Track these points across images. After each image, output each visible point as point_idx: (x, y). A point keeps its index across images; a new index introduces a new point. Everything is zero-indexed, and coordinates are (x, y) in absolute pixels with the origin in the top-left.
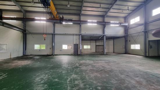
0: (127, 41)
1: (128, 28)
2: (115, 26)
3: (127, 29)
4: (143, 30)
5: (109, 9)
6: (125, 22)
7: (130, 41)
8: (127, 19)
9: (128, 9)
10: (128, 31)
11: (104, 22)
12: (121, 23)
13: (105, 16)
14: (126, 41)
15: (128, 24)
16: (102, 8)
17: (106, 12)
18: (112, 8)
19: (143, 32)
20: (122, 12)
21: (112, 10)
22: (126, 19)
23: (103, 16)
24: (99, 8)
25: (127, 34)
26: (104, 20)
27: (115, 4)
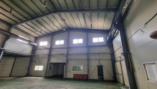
0: (32, 61)
3: (35, 50)
4: (48, 53)
5: (22, 22)
6: (35, 42)
9: (41, 32)
15: (38, 45)
20: (35, 32)
21: (24, 24)
25: (34, 54)
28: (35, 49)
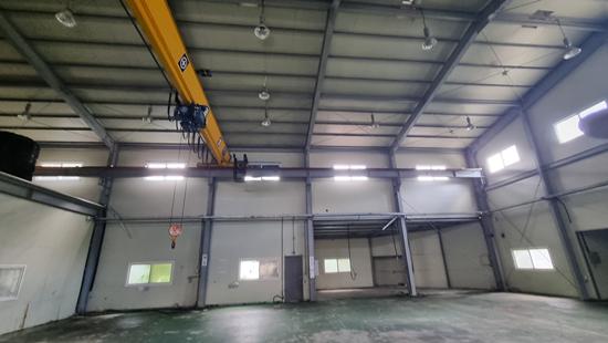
0: (492, 236)
1: (486, 185)
2: (434, 181)
3: (484, 192)
4: (542, 193)
5: (405, 126)
6: (469, 166)
7: (503, 236)
8: (475, 156)
9: (469, 125)
10: (485, 197)
11: (391, 169)
12: (454, 172)
13: (395, 149)
14: (489, 236)
15: (483, 172)
16: (381, 125)
17: (396, 137)
18: (413, 124)
19: (543, 199)
20: (450, 134)
21: (413, 131)
22: (470, 154)
23: (387, 151)
24: (371, 124)
25: (488, 208)
26: (390, 162)
27: (422, 111)
28: (480, 190)
